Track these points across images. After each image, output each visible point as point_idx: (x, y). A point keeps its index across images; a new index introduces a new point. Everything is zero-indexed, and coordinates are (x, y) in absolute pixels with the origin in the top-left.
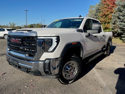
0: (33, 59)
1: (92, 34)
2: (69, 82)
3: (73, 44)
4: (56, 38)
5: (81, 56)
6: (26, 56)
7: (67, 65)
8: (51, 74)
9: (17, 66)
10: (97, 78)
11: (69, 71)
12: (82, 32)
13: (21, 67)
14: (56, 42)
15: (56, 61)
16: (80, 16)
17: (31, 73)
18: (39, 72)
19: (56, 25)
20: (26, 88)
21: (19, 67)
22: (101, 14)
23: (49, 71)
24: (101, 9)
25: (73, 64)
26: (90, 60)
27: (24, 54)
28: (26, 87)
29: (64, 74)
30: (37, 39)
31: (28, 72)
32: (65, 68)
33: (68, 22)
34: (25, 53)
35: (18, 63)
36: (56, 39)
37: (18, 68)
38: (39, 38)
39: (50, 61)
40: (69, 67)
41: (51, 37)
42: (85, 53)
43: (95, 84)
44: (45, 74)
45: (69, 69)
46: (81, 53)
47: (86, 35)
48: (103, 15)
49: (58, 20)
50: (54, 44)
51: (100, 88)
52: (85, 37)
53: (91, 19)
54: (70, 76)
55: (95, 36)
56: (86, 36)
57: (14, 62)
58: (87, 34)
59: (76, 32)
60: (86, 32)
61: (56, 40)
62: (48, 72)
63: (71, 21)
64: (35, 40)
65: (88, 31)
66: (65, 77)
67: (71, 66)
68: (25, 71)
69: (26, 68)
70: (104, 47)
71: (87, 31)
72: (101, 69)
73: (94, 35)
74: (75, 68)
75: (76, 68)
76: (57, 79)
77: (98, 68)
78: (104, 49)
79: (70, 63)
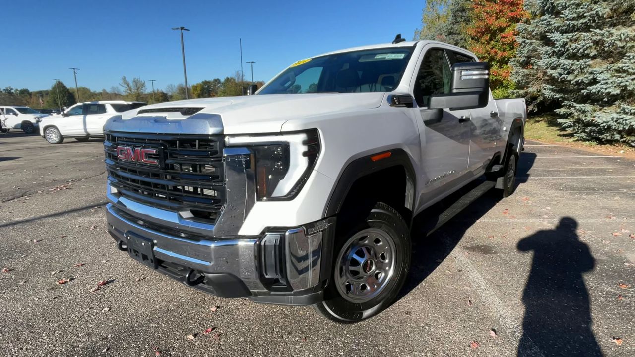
0: (212, 229)
1: (453, 112)
2: (361, 315)
3: (374, 159)
4: (303, 137)
5: (408, 205)
6: (180, 217)
7: (352, 246)
8: (289, 288)
9: (150, 257)
10: (475, 292)
11: (360, 268)
12: (410, 105)
13: (163, 262)
14: (305, 154)
15: (307, 234)
16: (398, 39)
17: (206, 286)
18: (241, 282)
19: (299, 80)
20: (191, 343)
21: (159, 263)
22: (471, 29)
23: (279, 276)
24: (472, 9)
25: (377, 241)
26: (445, 217)
27: (172, 209)
28: (191, 337)
29: (340, 283)
30: (225, 146)
31: (192, 283)
32: (345, 258)
33: (347, 66)
34: (176, 205)
35: (153, 245)
36: (304, 143)
37: (153, 264)
38: (229, 141)
39: (283, 238)
40: (361, 255)
41: (281, 134)
42: (422, 190)
43: (470, 318)
44: (266, 290)
45: (362, 261)
46: (409, 193)
47: (428, 118)
48: (483, 33)
49: (307, 60)
50: (296, 166)
51: (493, 333)
52: (422, 127)
53: (442, 50)
54: (364, 287)
55: (462, 120)
56: (427, 123)
57: (137, 240)
58: (429, 113)
59: (386, 106)
60: (428, 105)
61: (304, 148)
62: (276, 281)
63: (360, 61)
64: (216, 152)
65: (437, 101)
66: (344, 296)
67: (369, 250)
68: (181, 280)
69: (184, 267)
70: (495, 160)
71: (429, 100)
72: (485, 250)
73: (458, 114)
74: (383, 257)
75: (387, 255)
76: (315, 305)
77: (473, 249)
78: (496, 168)
79: (363, 238)
